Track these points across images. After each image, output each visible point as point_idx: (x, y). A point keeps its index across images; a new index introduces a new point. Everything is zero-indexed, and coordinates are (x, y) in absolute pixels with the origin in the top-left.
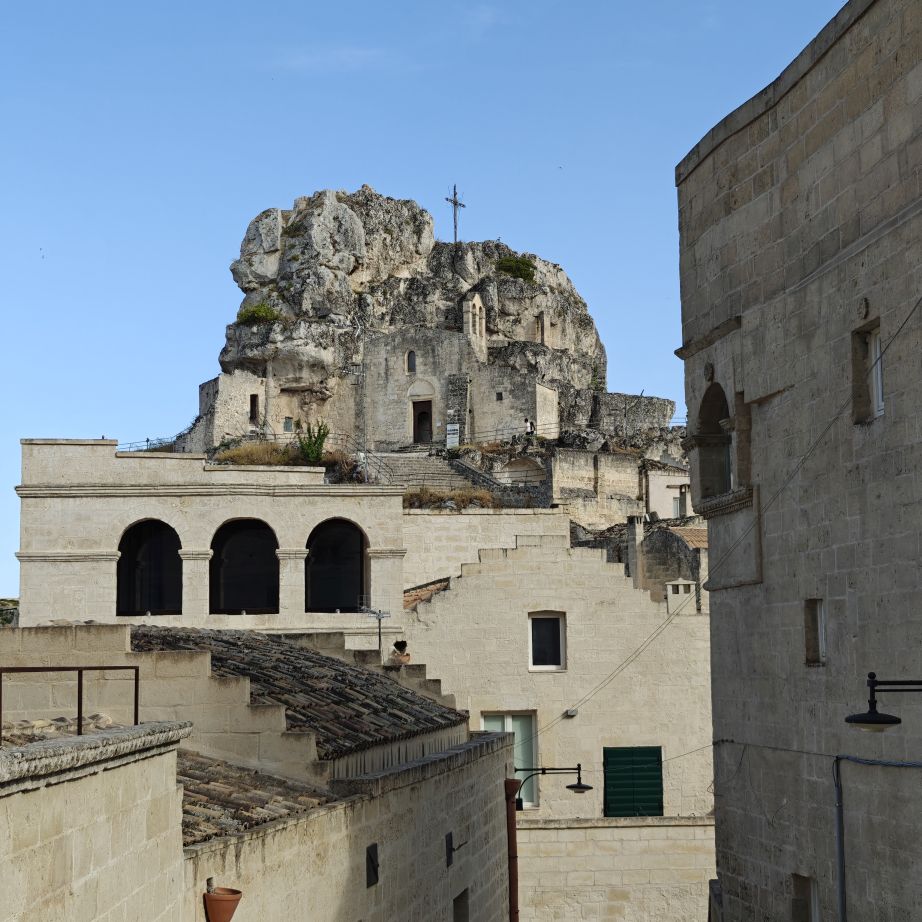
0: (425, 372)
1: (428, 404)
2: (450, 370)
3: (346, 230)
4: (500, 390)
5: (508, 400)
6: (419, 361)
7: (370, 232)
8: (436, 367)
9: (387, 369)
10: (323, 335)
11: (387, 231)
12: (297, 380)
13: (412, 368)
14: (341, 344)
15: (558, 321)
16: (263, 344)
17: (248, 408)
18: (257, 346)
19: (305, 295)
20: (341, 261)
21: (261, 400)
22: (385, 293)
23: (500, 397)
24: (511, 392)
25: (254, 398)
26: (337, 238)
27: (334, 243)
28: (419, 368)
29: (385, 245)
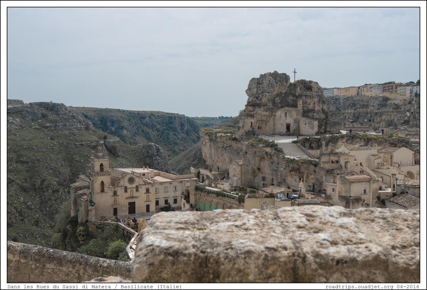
0: (289, 117)
1: (290, 124)
2: (295, 117)
3: (271, 84)
4: (306, 122)
5: (307, 125)
6: (288, 115)
7: (277, 83)
8: (291, 116)
9: (280, 116)
10: (267, 109)
11: (280, 82)
12: (261, 118)
13: (286, 116)
14: (271, 110)
15: (318, 104)
16: (254, 111)
17: (250, 125)
18: (253, 111)
19: (263, 99)
20: (270, 91)
21: (253, 123)
22: (280, 97)
23: (306, 124)
24: (308, 123)
25: (252, 122)
26: (269, 85)
27: (269, 86)
28: (288, 116)
29: (280, 85)
